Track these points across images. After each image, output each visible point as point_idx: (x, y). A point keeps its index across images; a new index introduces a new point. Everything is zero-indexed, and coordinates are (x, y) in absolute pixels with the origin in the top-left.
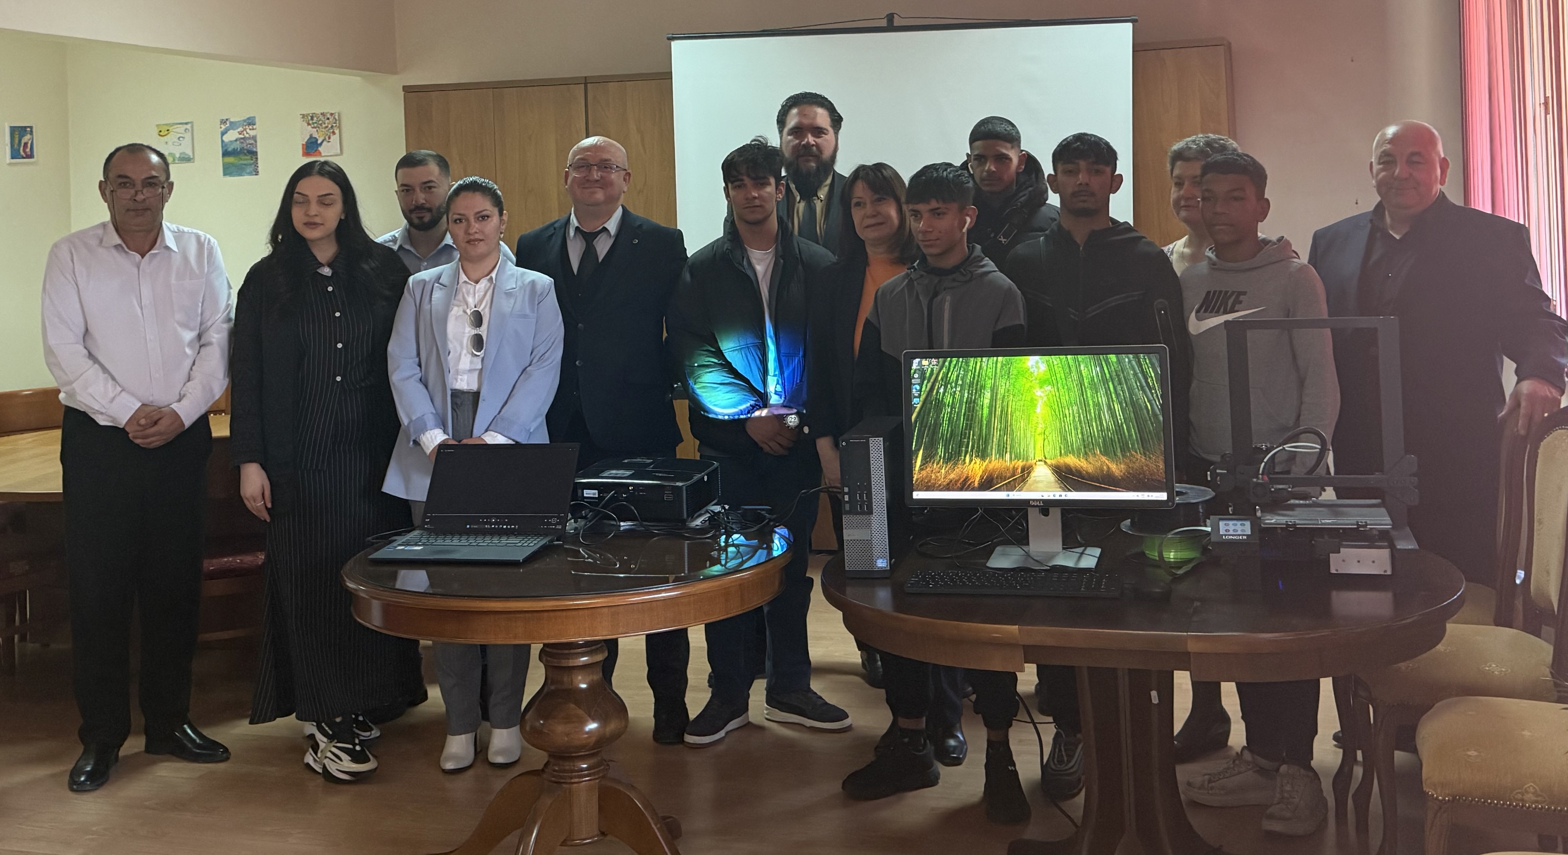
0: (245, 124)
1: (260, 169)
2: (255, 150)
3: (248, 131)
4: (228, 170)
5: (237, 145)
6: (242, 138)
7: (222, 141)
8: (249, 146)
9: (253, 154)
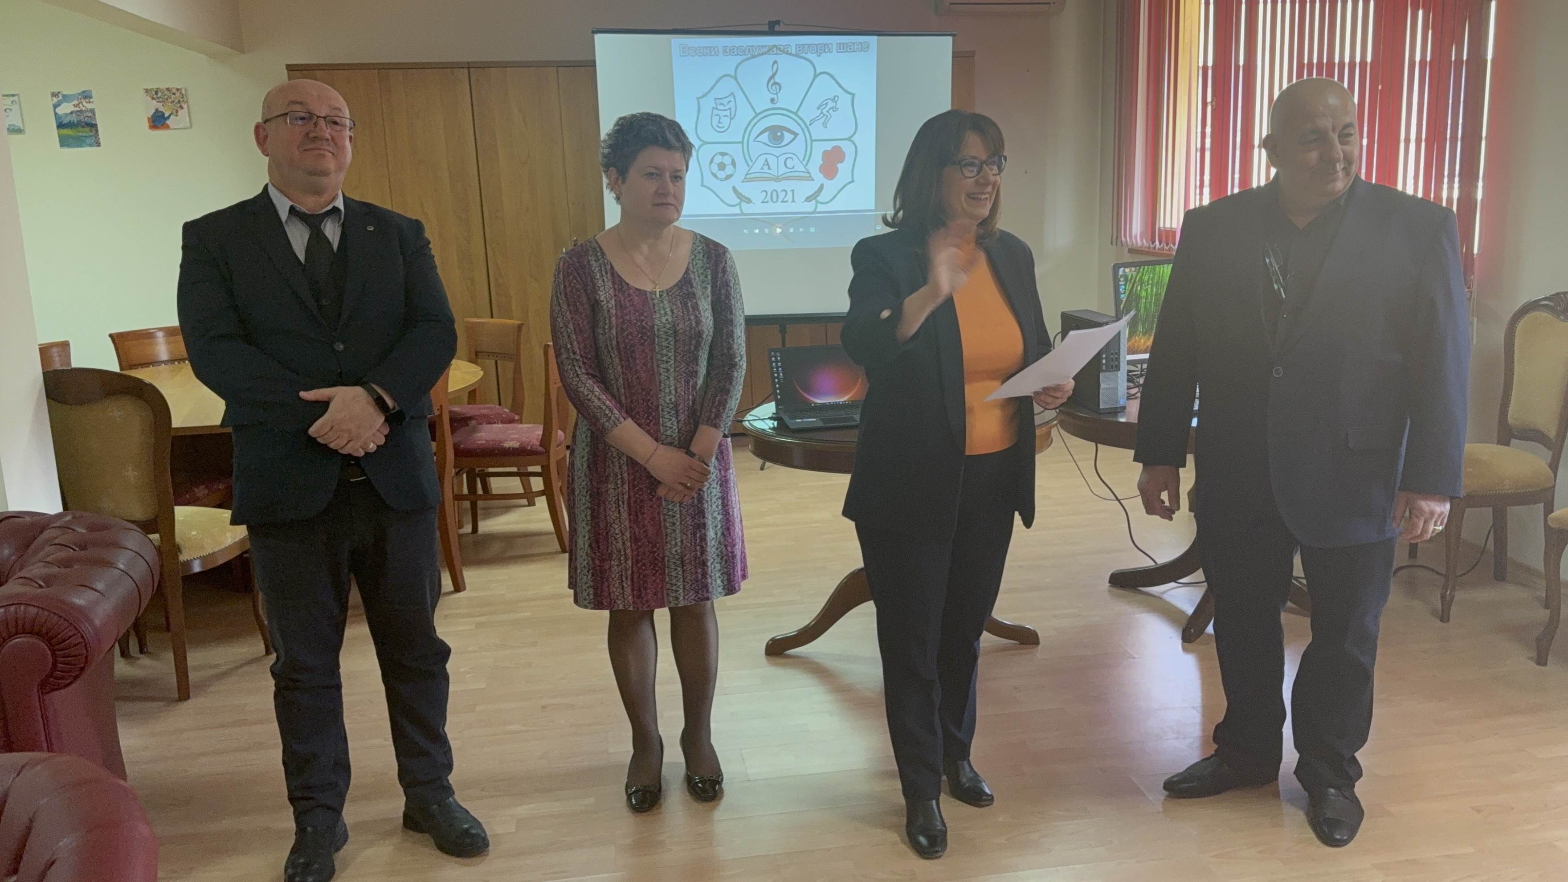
0: (80, 97)
1: (101, 141)
2: (94, 122)
3: (84, 103)
4: (64, 142)
5: (74, 118)
6: (78, 111)
7: (56, 114)
8: (86, 119)
9: (93, 126)
